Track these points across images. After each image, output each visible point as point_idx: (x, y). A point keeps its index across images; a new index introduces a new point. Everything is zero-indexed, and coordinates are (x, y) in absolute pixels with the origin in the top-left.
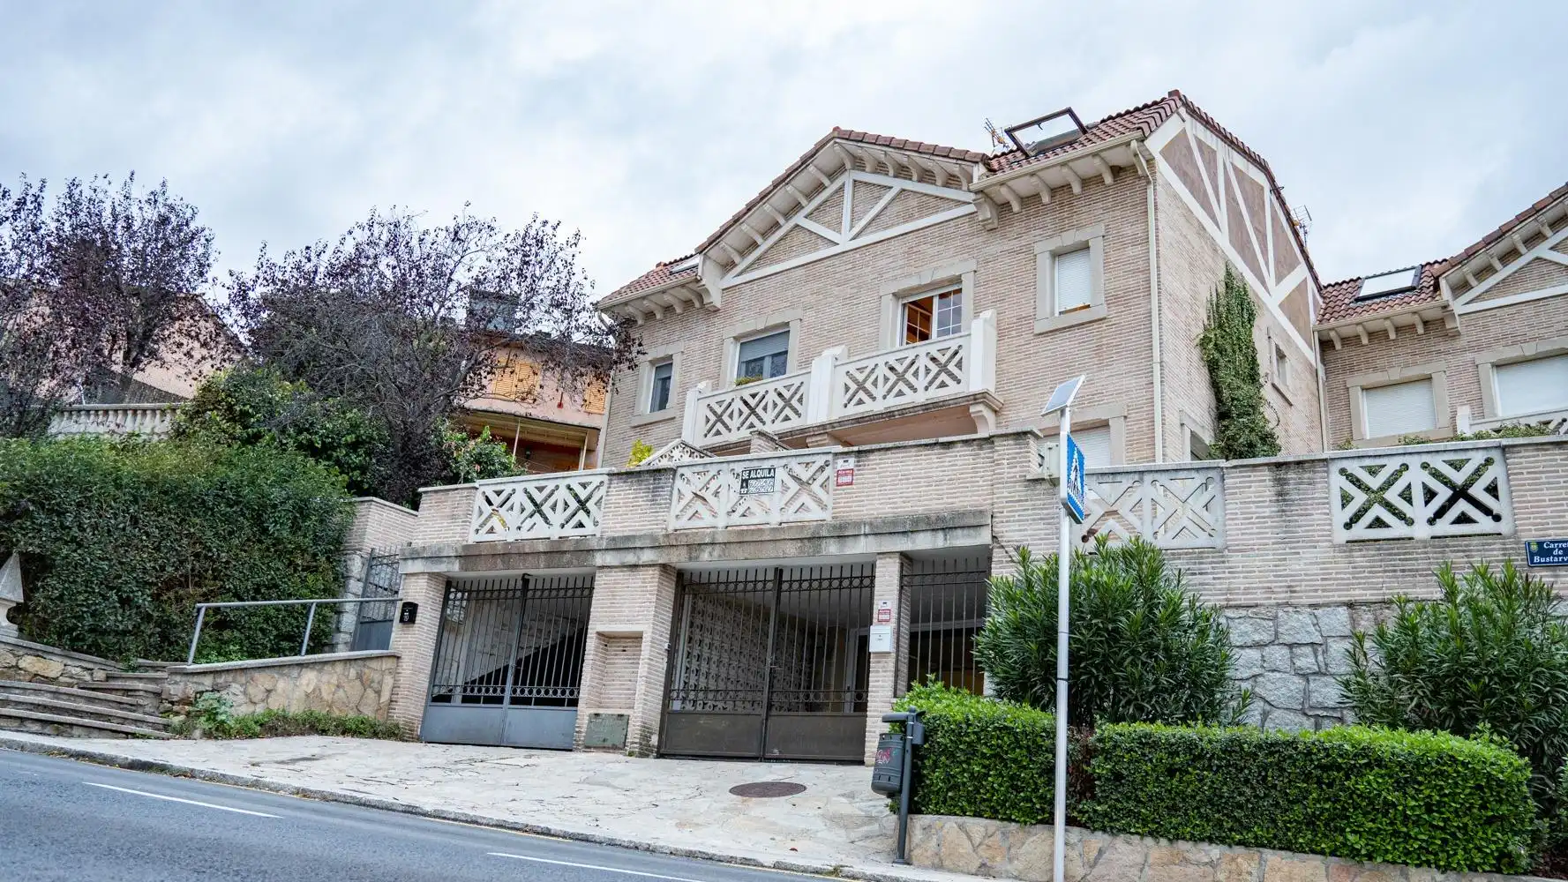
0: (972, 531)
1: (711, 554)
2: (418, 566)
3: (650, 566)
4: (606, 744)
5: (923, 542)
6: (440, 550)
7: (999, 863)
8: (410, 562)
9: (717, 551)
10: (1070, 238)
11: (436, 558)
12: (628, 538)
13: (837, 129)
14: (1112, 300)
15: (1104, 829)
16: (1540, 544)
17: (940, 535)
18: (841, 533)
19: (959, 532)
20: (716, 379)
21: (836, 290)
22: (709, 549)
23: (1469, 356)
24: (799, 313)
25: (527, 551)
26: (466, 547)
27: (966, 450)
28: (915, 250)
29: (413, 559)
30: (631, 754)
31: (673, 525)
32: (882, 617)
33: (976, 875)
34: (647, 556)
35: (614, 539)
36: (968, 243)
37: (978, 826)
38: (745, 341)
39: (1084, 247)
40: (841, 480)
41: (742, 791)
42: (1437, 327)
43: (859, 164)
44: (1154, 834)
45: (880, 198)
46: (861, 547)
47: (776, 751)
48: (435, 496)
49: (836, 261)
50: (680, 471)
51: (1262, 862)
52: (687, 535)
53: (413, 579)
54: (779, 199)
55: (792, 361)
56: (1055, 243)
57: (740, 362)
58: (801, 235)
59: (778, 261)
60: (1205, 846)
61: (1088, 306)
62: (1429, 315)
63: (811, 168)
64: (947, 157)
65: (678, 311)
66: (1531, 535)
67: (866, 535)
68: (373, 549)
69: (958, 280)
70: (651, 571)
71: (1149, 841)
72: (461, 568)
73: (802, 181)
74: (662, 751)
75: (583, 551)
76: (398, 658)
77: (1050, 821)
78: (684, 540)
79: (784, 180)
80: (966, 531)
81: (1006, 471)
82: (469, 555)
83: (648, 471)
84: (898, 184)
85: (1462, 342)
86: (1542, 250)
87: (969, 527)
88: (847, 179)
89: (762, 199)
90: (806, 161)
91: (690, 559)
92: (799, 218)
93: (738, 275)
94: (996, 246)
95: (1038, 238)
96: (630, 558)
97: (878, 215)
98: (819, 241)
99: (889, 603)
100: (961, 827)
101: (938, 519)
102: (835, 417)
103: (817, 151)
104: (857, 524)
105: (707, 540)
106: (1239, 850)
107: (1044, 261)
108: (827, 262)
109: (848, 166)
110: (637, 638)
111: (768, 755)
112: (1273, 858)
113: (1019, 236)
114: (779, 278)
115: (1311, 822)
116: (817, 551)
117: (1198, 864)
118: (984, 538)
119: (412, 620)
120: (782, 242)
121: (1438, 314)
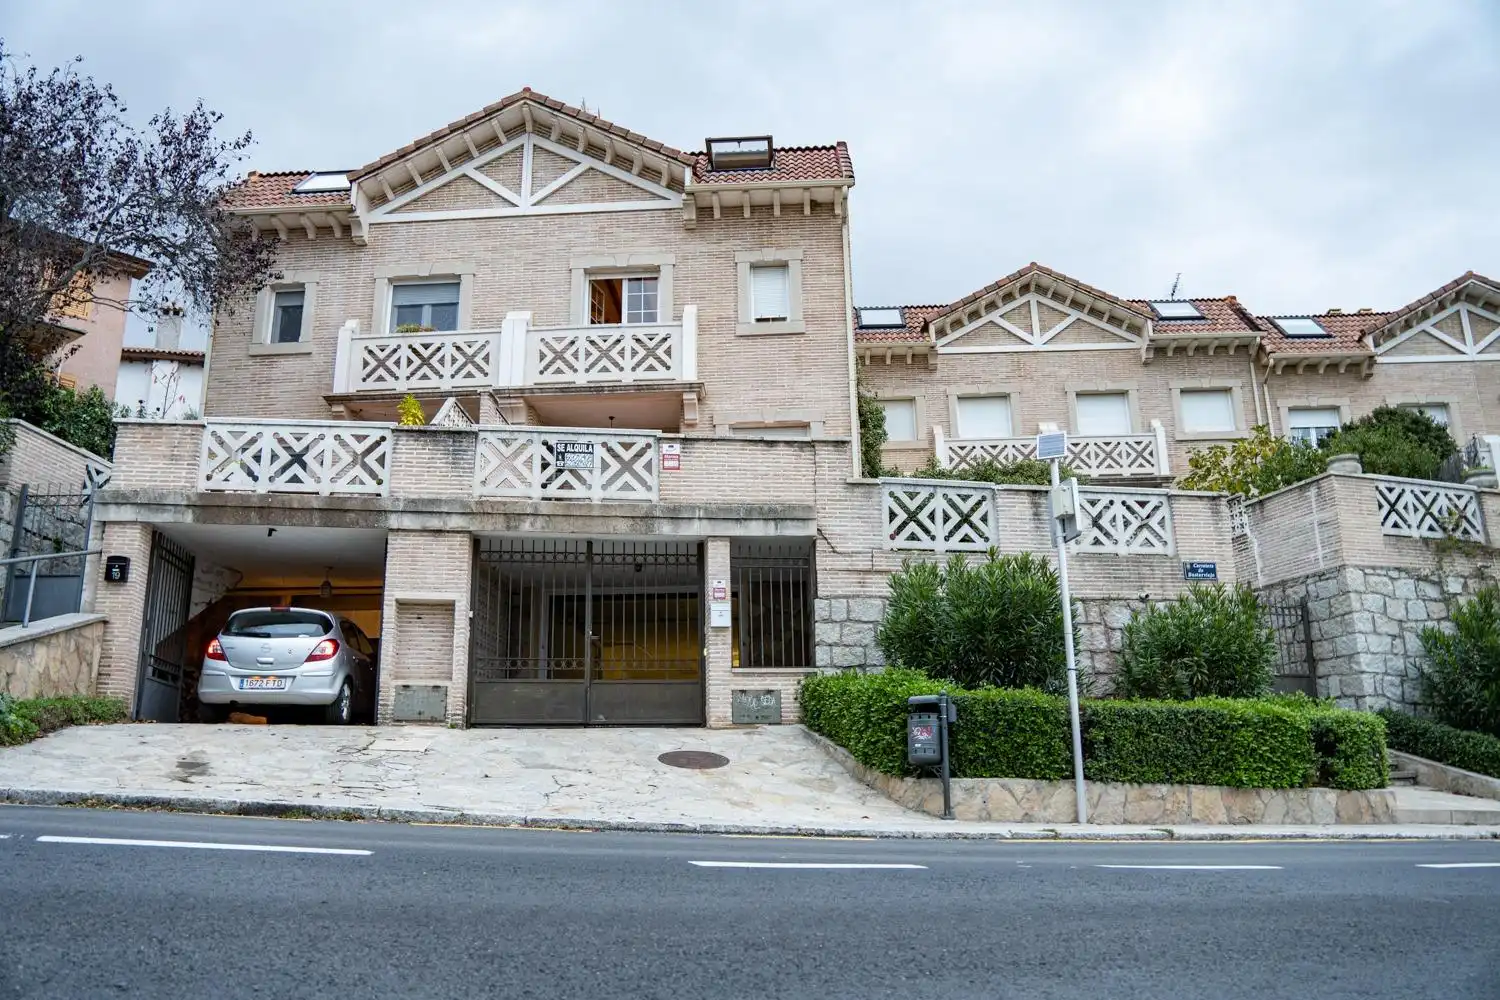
0: (800, 524)
1: (532, 524)
2: (127, 513)
3: (458, 532)
4: (422, 718)
5: (756, 529)
6: (162, 496)
7: (1037, 812)
8: (113, 508)
9: (540, 522)
10: (770, 255)
11: (158, 506)
12: (432, 502)
13: (527, 90)
14: (809, 318)
15: (1101, 780)
16: (1192, 564)
17: (772, 523)
18: (675, 515)
19: (789, 523)
20: (368, 322)
21: (516, 253)
22: (529, 520)
23: (942, 388)
24: (472, 267)
25: (295, 506)
26: (201, 495)
27: (790, 451)
28: (607, 230)
29: (116, 504)
30: (453, 727)
31: (478, 491)
32: (717, 595)
33: (1021, 822)
34: (455, 522)
35: (413, 501)
36: (666, 236)
37: (1019, 785)
38: (399, 285)
39: (783, 266)
40: (668, 464)
41: (673, 759)
42: (923, 361)
43: (543, 129)
44: (1131, 781)
45: (564, 171)
46: (695, 530)
47: (601, 717)
48: (140, 429)
49: (516, 223)
50: (482, 435)
51: (1189, 794)
52: (505, 504)
53: (116, 528)
54: (453, 144)
55: (464, 314)
56: (756, 256)
57: (394, 306)
58: (470, 186)
59: (443, 208)
60: (1158, 786)
61: (784, 319)
62: (918, 350)
63: (494, 122)
64: (658, 152)
65: (311, 236)
66: (1186, 558)
67: (700, 519)
68: (25, 487)
69: (657, 269)
70: (458, 538)
71: (1127, 785)
72: (196, 519)
73: (480, 132)
74: (473, 720)
75: (371, 510)
76: (105, 622)
77: (1073, 776)
78: (502, 509)
79: (462, 127)
80: (795, 523)
81: (825, 472)
82: (211, 505)
83: (445, 432)
84: (587, 162)
85: (938, 375)
86: (994, 316)
87: (798, 519)
88: (528, 141)
89: (435, 140)
90: (490, 113)
91: (508, 528)
92: (468, 169)
93: (390, 212)
94: (697, 246)
95: (739, 248)
96: (435, 523)
97: (562, 187)
98: (493, 198)
99: (723, 582)
100: (1003, 786)
101: (770, 510)
102: (529, 384)
103: (505, 106)
104: (693, 508)
105: (529, 510)
106: (1177, 786)
107: (744, 269)
108: (503, 222)
109: (529, 127)
110: (448, 607)
111: (593, 721)
112: (1196, 790)
113: (719, 242)
114: (444, 227)
115: (1215, 765)
116: (650, 530)
117: (1157, 799)
118: (810, 530)
119: (123, 578)
120: (446, 189)
121: (924, 350)
